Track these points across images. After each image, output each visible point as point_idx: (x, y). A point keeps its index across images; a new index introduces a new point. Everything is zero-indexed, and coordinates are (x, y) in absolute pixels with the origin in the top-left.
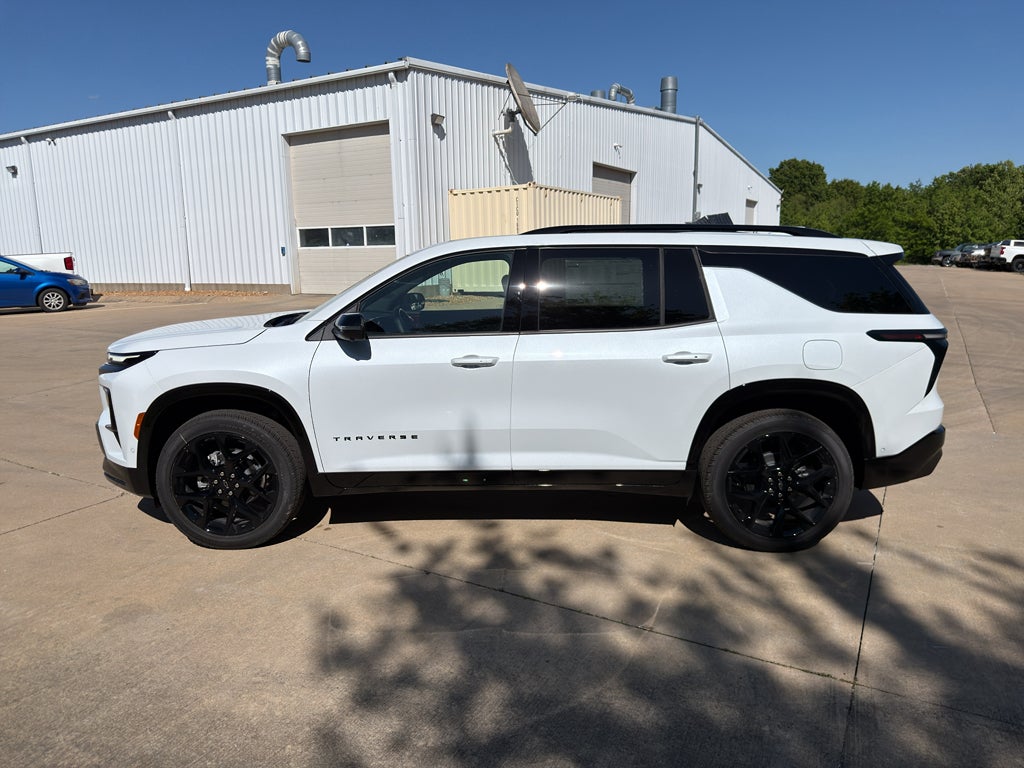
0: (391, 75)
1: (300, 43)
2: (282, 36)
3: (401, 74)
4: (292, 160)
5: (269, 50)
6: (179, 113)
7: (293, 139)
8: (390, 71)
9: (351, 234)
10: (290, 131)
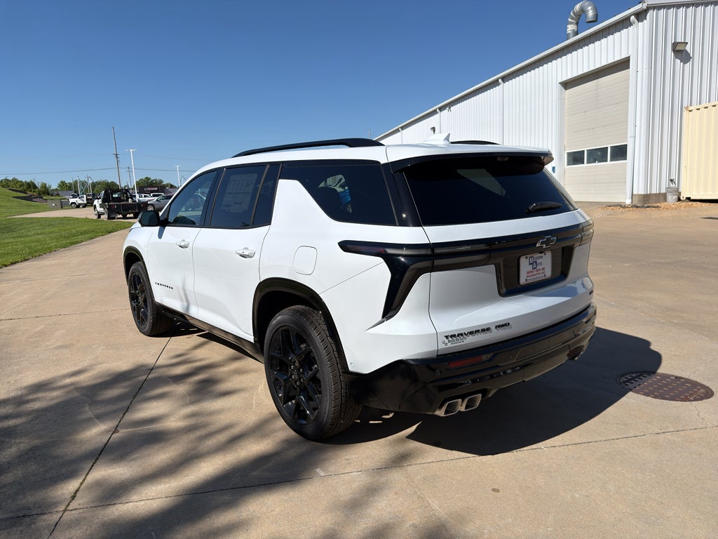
0: (633, 18)
1: (590, 8)
2: (577, 7)
3: (640, 16)
4: (566, 101)
5: (569, 20)
6: (505, 79)
7: (567, 85)
8: (632, 15)
9: (599, 153)
10: (564, 79)
